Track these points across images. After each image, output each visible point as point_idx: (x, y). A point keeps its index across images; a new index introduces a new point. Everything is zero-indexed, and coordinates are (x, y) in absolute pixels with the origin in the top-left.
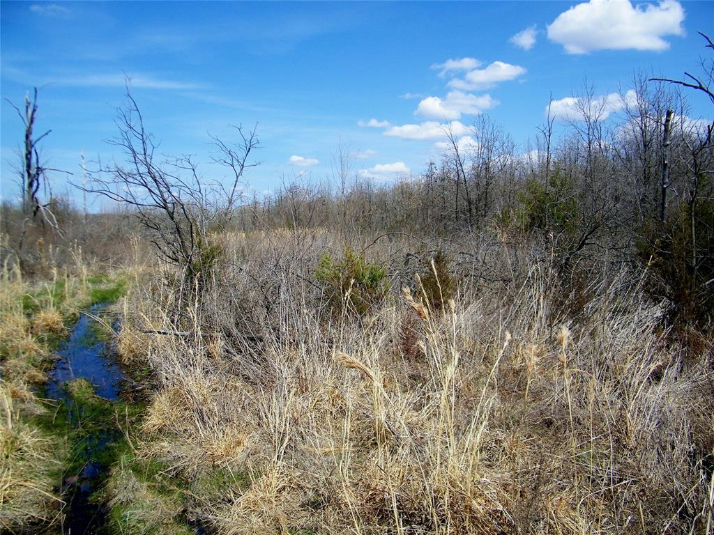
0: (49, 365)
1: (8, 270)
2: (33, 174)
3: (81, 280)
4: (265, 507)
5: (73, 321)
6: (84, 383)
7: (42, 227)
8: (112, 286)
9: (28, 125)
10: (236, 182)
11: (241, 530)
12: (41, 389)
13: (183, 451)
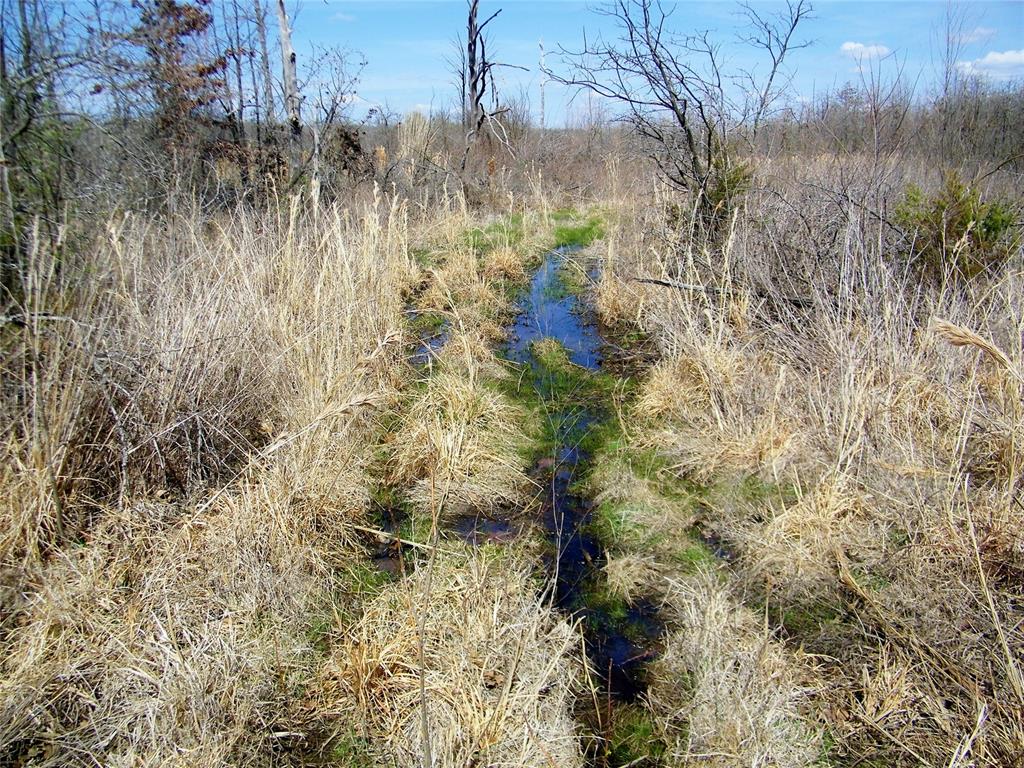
0: (506, 319)
1: (449, 196)
2: (477, 71)
3: (541, 215)
4: (817, 536)
5: (534, 266)
6: (555, 347)
7: (489, 144)
8: (583, 224)
9: (472, 5)
10: (773, 72)
11: (781, 559)
12: (501, 347)
13: (693, 445)
